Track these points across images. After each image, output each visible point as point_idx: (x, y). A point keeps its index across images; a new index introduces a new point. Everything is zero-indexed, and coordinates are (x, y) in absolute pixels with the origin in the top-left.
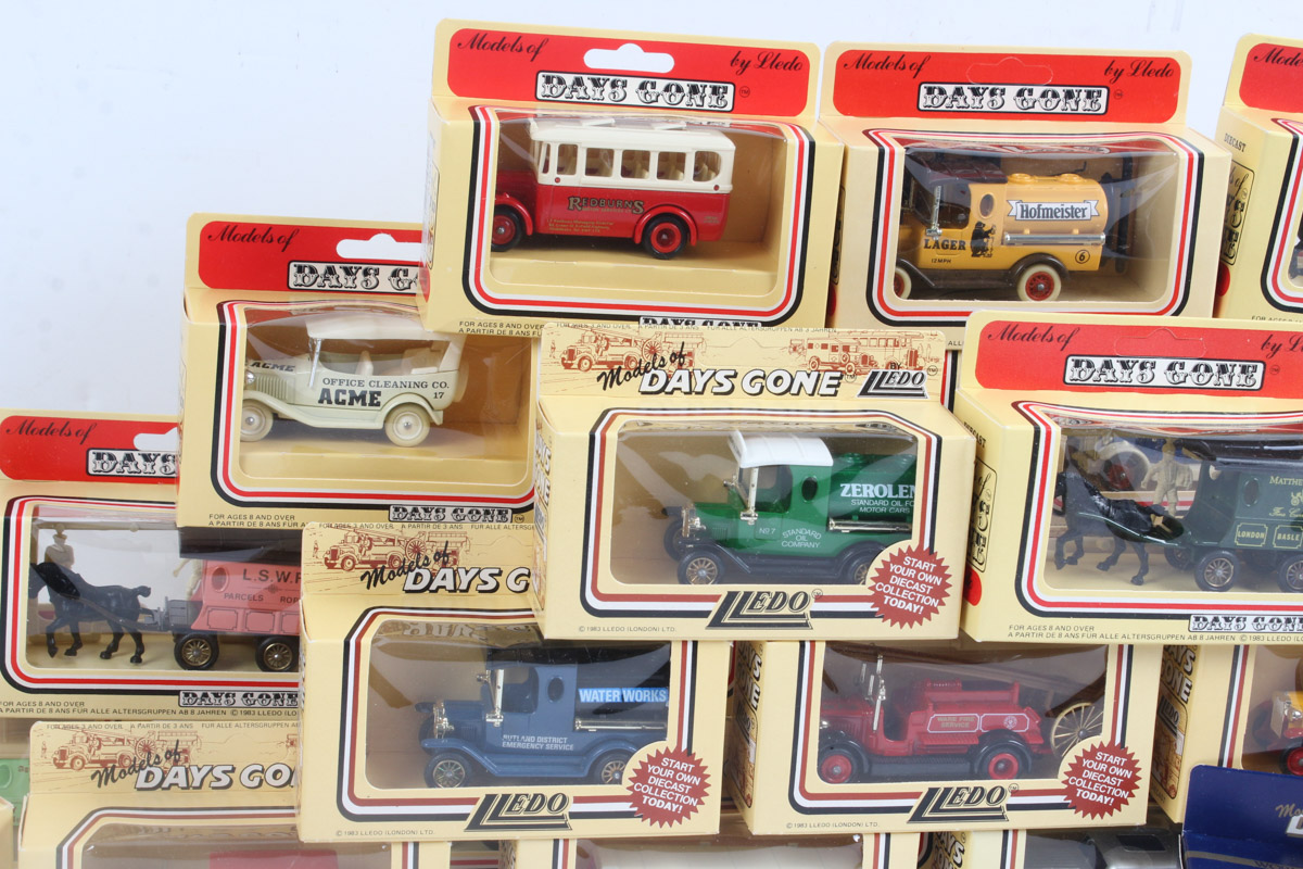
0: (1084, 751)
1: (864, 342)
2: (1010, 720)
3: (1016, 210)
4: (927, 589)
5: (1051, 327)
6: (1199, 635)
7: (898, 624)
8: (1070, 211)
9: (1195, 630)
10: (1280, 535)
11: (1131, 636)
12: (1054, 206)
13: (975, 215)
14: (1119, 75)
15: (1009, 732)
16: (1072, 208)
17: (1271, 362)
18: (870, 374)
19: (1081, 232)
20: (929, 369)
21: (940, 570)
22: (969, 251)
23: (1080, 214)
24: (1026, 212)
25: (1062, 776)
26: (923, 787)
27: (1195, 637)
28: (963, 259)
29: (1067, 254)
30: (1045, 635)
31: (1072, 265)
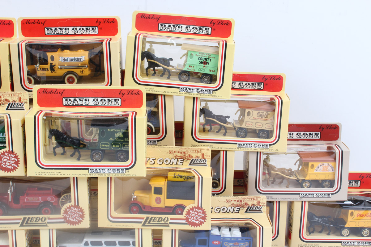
0: (67, 207)
1: (5, 95)
2: (49, 198)
3: (61, 59)
4: (13, 162)
5: (57, 90)
6: (92, 174)
7: (6, 172)
8: (77, 59)
9: (91, 173)
10: (113, 146)
11: (72, 175)
12: (72, 58)
13: (50, 61)
14: (100, 23)
15: (49, 202)
16: (77, 58)
17: (123, 98)
18: (8, 104)
19: (81, 65)
20: (25, 102)
21: (16, 157)
22: (50, 71)
23: (80, 60)
24: (64, 60)
25: (62, 214)
26: (22, 217)
27: (91, 175)
28: (49, 73)
29: (78, 71)
30: (46, 174)
31: (80, 74)
